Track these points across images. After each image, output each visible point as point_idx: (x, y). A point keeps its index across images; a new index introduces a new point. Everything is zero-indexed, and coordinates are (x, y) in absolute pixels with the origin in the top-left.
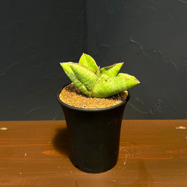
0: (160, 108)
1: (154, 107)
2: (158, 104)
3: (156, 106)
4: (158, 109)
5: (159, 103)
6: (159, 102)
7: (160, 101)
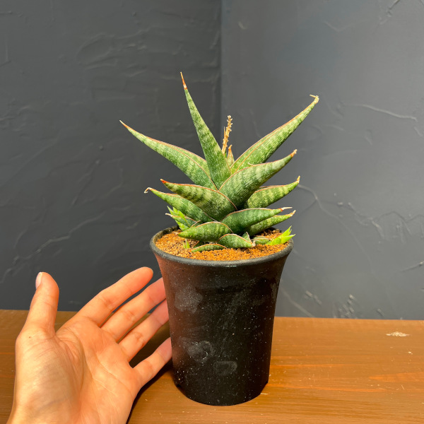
0: (352, 311)
1: (340, 310)
2: (348, 303)
3: (345, 306)
4: (348, 313)
5: (350, 302)
6: (350, 299)
7: (351, 296)
